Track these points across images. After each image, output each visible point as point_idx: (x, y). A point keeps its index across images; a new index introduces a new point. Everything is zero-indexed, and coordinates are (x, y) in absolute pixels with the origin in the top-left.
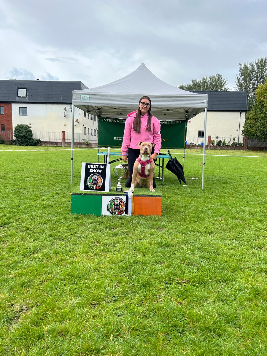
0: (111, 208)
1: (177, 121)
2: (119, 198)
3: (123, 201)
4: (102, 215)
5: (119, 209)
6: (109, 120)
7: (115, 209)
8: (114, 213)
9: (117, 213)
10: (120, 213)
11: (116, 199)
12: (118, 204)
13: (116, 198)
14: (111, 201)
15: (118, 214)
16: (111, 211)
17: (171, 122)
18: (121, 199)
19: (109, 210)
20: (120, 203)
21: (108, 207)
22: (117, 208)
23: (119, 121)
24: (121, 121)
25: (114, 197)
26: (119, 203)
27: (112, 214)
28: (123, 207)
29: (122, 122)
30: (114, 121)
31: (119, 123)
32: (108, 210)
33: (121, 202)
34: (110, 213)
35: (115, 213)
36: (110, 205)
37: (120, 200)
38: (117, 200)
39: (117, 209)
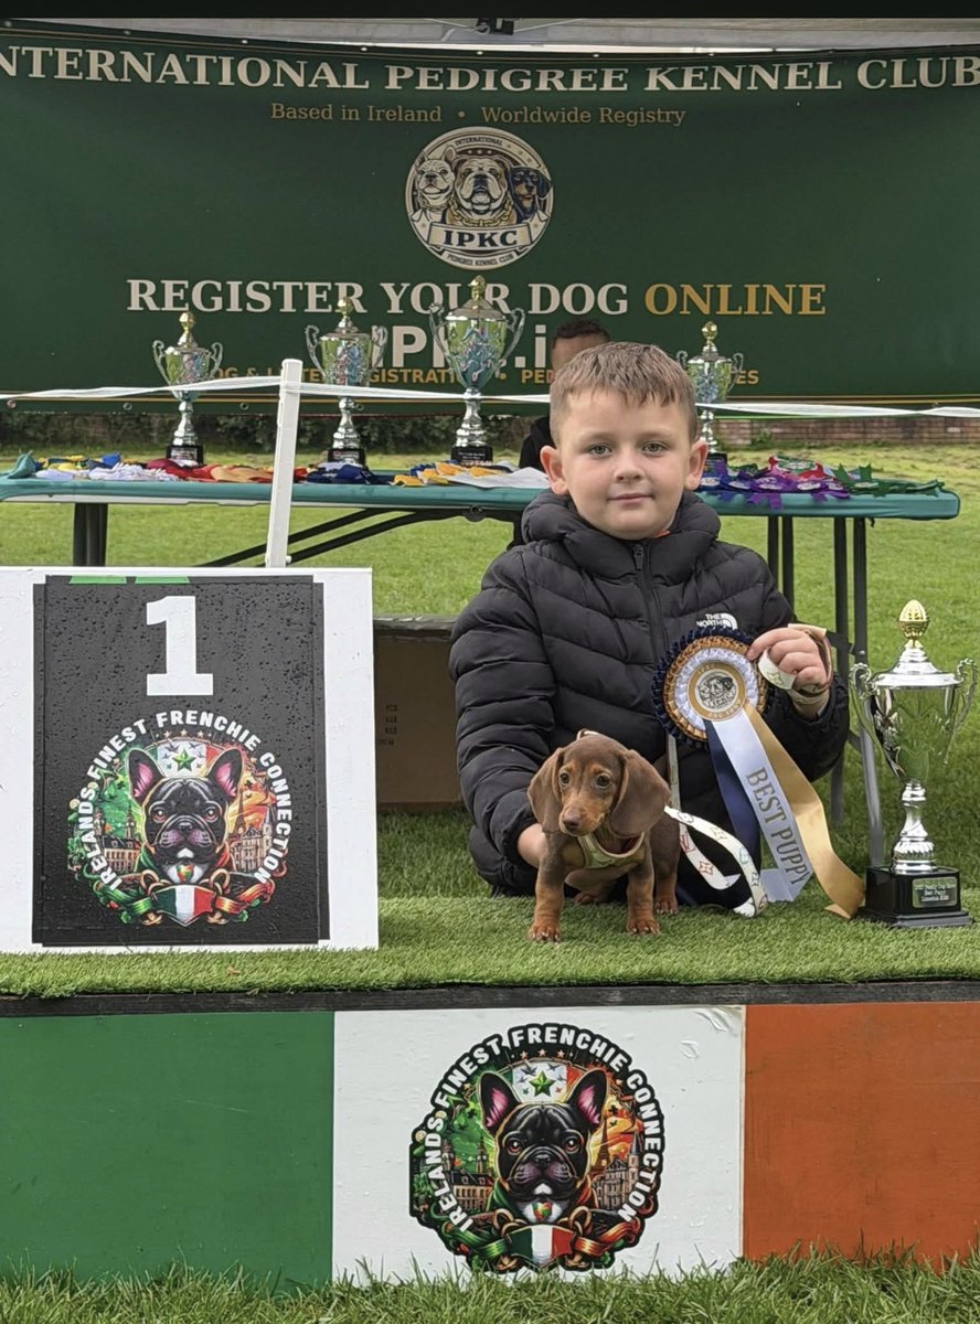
0: (455, 1176)
1: (935, 53)
2: (567, 1037)
3: (624, 1073)
4: (337, 1276)
5: (566, 1193)
6: (50, 64)
7: (520, 1194)
8: (507, 1253)
9: (542, 1242)
10: (588, 1245)
11: (532, 1051)
12: (562, 1117)
13: (534, 1036)
14: (458, 1078)
15: (561, 1258)
16: (458, 1216)
17: (862, 74)
18: (598, 1048)
19: (433, 1201)
20: (587, 1100)
21: (417, 1162)
22: (543, 1176)
23: (190, 70)
24: (214, 71)
25: (501, 1021)
26: (574, 1100)
27: (474, 1253)
28: (619, 1163)
29: (226, 80)
30: (117, 68)
31: (191, 86)
32: (425, 1210)
33: (597, 1083)
34: (453, 1242)
35: (520, 1251)
36: (448, 1132)
37: (584, 1057)
38: (541, 1067)
39: (543, 1189)
